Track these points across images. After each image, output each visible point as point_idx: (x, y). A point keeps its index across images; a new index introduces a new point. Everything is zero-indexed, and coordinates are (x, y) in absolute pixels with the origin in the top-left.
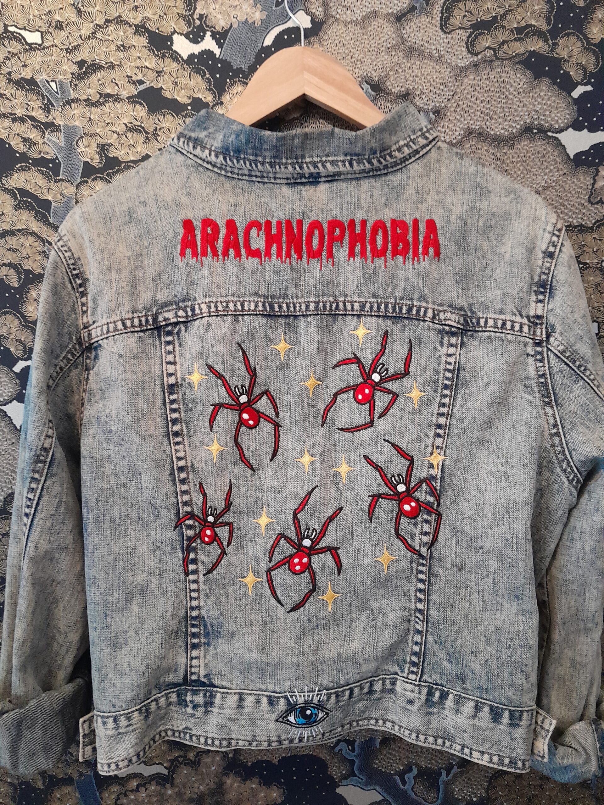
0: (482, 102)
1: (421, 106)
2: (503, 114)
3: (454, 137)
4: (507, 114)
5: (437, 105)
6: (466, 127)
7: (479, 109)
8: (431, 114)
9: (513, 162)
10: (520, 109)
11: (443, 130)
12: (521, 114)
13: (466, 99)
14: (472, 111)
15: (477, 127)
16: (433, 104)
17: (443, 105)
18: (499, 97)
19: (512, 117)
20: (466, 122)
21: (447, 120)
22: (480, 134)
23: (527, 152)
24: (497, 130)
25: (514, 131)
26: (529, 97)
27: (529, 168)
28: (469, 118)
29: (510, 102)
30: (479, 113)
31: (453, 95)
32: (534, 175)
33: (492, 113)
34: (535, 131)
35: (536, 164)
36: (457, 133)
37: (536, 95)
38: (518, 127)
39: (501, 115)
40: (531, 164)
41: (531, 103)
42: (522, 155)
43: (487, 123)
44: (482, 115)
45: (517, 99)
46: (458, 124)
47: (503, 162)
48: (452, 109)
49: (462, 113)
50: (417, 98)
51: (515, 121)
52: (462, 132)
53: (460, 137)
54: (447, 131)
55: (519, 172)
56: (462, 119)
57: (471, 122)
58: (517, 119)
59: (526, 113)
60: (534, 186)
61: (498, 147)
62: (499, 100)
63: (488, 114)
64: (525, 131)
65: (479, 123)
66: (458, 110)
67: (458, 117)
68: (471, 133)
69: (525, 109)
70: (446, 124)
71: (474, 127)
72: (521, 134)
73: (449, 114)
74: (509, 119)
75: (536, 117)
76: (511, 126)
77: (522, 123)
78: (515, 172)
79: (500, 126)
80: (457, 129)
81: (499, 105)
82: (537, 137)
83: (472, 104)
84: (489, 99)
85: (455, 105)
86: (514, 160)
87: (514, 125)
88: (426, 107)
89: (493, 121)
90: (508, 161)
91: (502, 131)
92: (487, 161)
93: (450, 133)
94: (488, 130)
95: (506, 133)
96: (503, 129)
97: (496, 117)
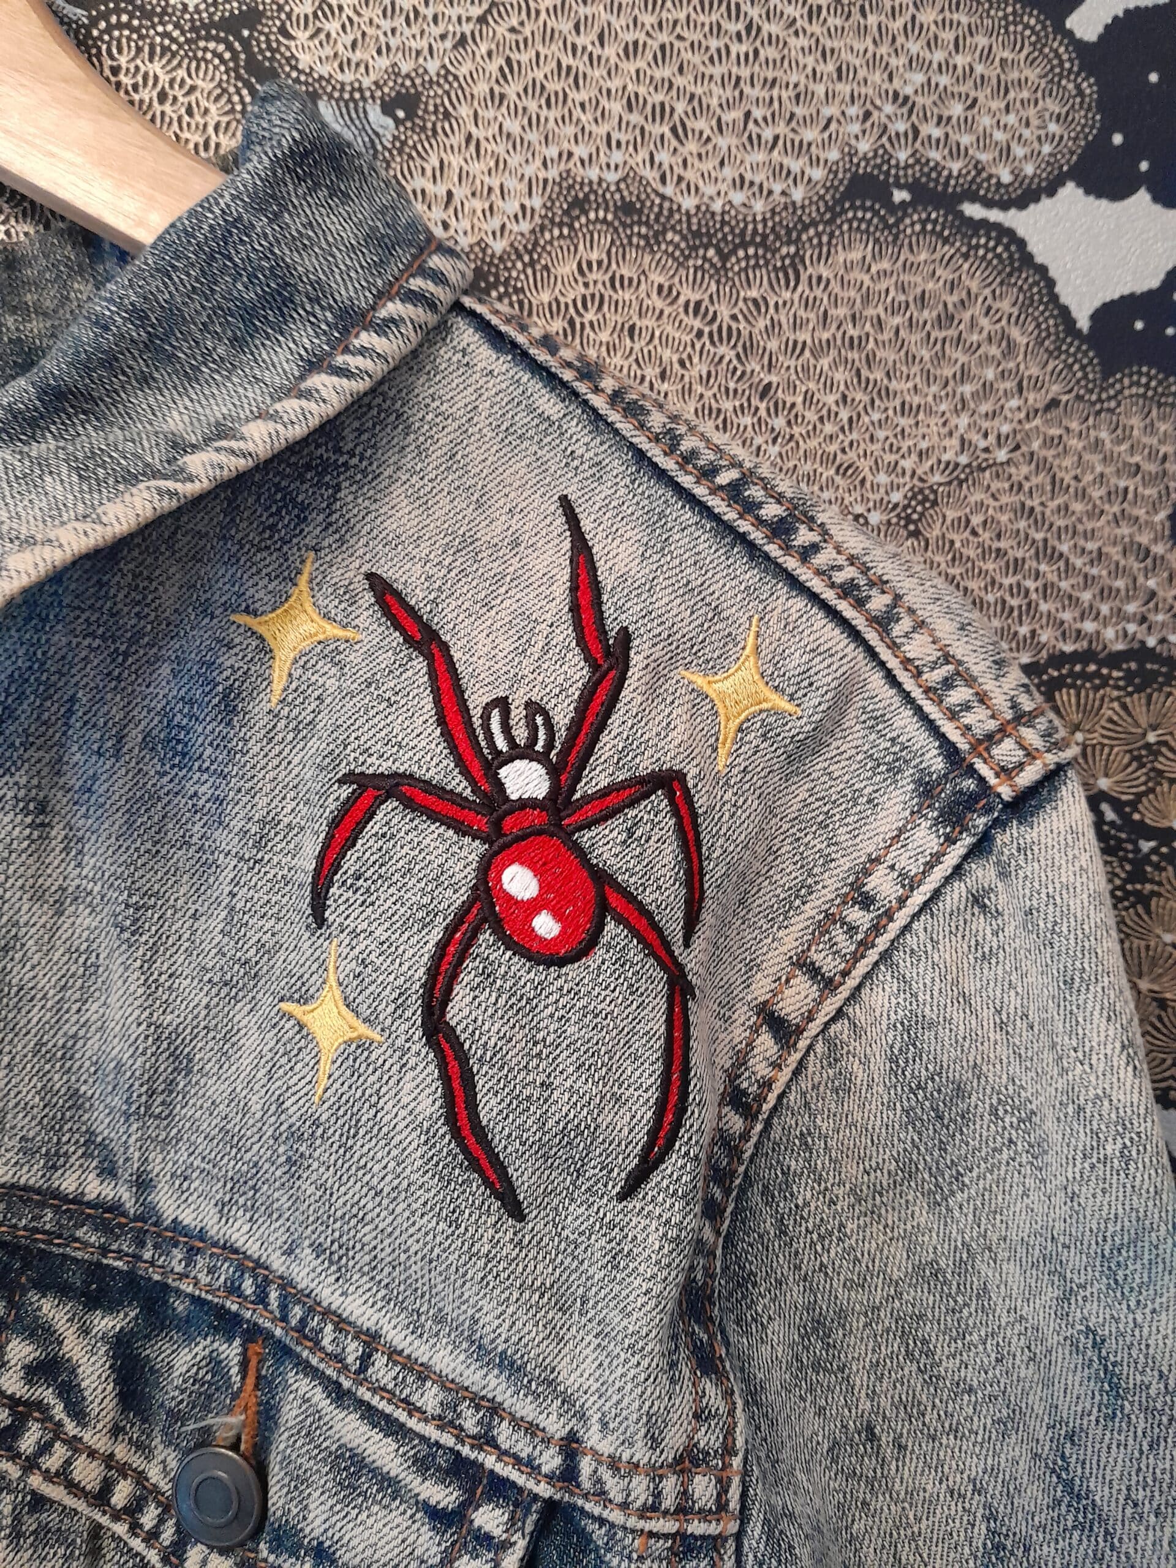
0: (631, 50)
1: (324, 70)
2: (737, 114)
3: (495, 223)
4: (758, 113)
5: (406, 67)
6: (553, 173)
7: (615, 84)
8: (375, 114)
9: (795, 349)
10: (820, 89)
11: (441, 190)
12: (827, 111)
13: (548, 36)
14: (583, 96)
15: (612, 177)
16: (384, 62)
17: (433, 66)
18: (717, 29)
19: (781, 129)
20: (552, 152)
21: (457, 139)
22: (627, 208)
23: (866, 299)
24: (709, 190)
25: (798, 194)
26: (862, 31)
27: (878, 375)
28: (570, 130)
29: (770, 52)
30: (616, 107)
31: (482, 20)
32: (904, 409)
33: (681, 107)
34: (900, 196)
35: (911, 359)
36: (512, 206)
37: (899, 23)
38: (818, 174)
39: (728, 117)
40: (889, 355)
41: (873, 62)
42: (842, 311)
43: (663, 157)
44: (635, 118)
45: (803, 42)
46: (514, 160)
47: (749, 348)
48: (481, 88)
49: (532, 106)
50: (302, 36)
51: (801, 148)
52: (537, 202)
53: (525, 226)
54: (459, 193)
55: (831, 399)
56: (533, 136)
57: (581, 151)
58: (810, 134)
59: (853, 111)
60: (907, 464)
61: (720, 272)
62: (714, 43)
63: (661, 112)
64: (849, 195)
65: (617, 157)
66: (512, 90)
67: (513, 126)
68: (580, 205)
69: (843, 88)
70: (455, 161)
71: (593, 173)
72: (835, 211)
73: (464, 111)
74: (768, 134)
75: (901, 126)
76: (780, 171)
77: (834, 155)
78: (809, 399)
79: (728, 172)
80: (511, 183)
81: (717, 71)
82: (911, 224)
83: (580, 64)
84: (664, 37)
85: (493, 67)
86: (803, 336)
87: (795, 165)
88: (348, 77)
89: (692, 146)
90: (773, 345)
91: (738, 197)
92: (665, 340)
93: (478, 205)
94: (669, 190)
95: (759, 206)
96: (740, 183)
97: (700, 124)
